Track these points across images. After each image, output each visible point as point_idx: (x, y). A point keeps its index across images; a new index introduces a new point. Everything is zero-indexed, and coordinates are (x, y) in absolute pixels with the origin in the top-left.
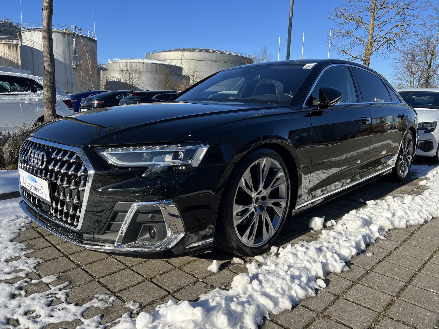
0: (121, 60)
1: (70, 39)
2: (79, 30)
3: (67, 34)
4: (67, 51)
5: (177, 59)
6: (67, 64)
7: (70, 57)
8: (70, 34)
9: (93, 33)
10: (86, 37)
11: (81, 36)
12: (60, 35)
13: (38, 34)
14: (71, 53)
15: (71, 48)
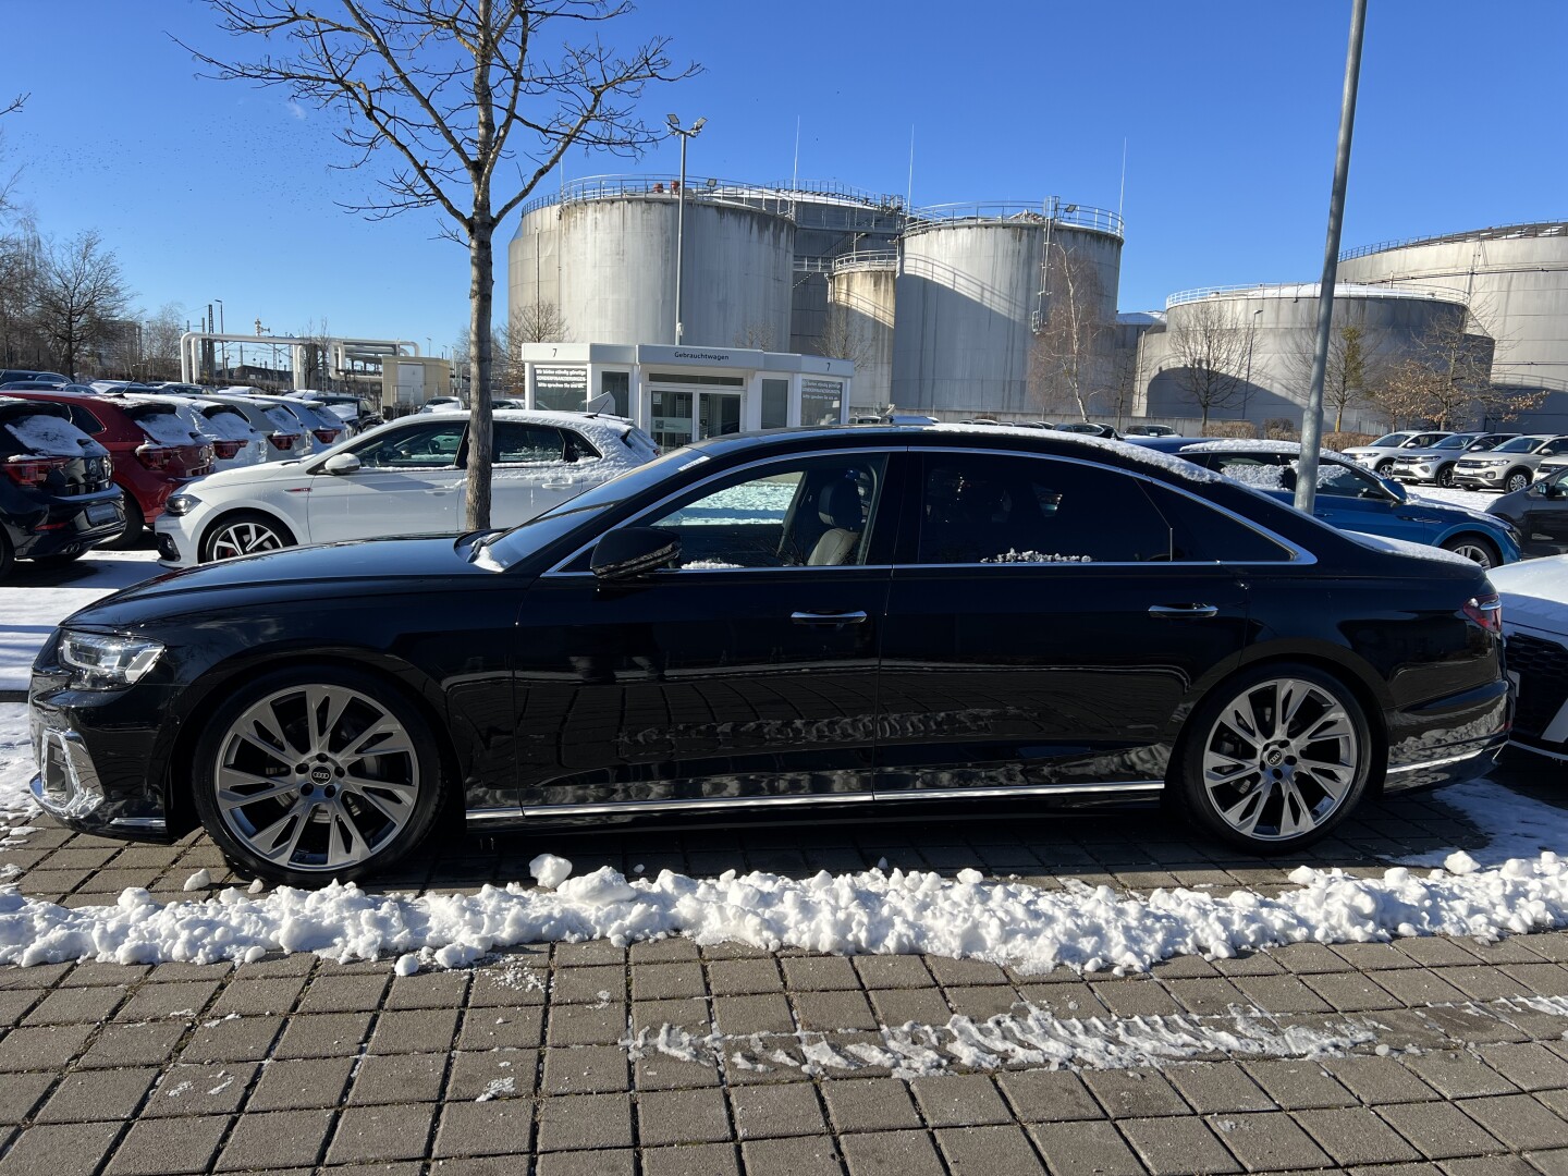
0: (1214, 295)
1: (1037, 241)
2: (1066, 210)
3: (1030, 228)
4: (1020, 284)
5: (1451, 271)
6: (1017, 320)
7: (1028, 298)
8: (1036, 228)
9: (1111, 215)
10: (1086, 232)
11: (1071, 230)
12: (1008, 232)
13: (946, 236)
14: (1033, 286)
15: (1034, 271)
